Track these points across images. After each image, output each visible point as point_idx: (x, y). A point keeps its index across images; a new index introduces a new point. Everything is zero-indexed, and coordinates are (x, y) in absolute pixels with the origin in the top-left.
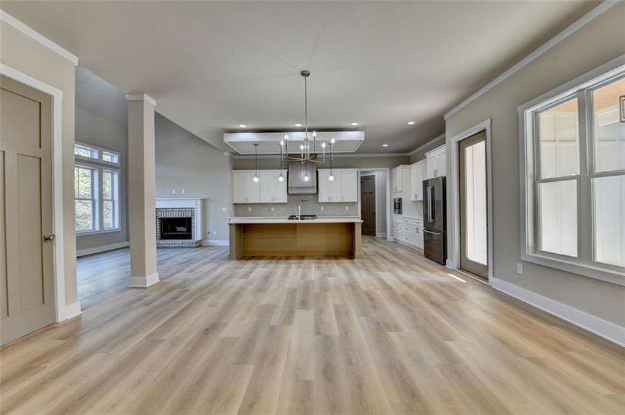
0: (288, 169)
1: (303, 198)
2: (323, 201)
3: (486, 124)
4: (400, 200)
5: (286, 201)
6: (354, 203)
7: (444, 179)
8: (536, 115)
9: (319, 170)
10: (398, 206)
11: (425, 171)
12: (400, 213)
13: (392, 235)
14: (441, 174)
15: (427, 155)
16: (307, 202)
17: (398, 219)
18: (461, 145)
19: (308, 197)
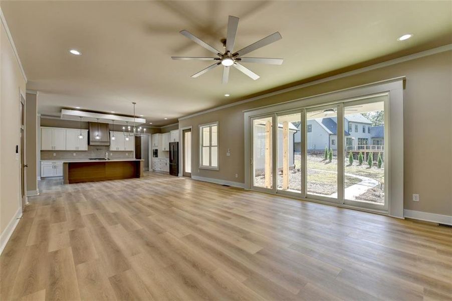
0: (89, 129)
1: (98, 147)
2: (113, 150)
3: (191, 127)
4: (157, 150)
5: (87, 150)
6: (131, 151)
7: (178, 143)
8: (203, 128)
9: (111, 132)
10: (156, 153)
11: (169, 138)
12: (157, 156)
13: (152, 168)
14: (177, 141)
15: (171, 131)
16: (101, 151)
17: (155, 159)
18: (184, 131)
19: (102, 147)
